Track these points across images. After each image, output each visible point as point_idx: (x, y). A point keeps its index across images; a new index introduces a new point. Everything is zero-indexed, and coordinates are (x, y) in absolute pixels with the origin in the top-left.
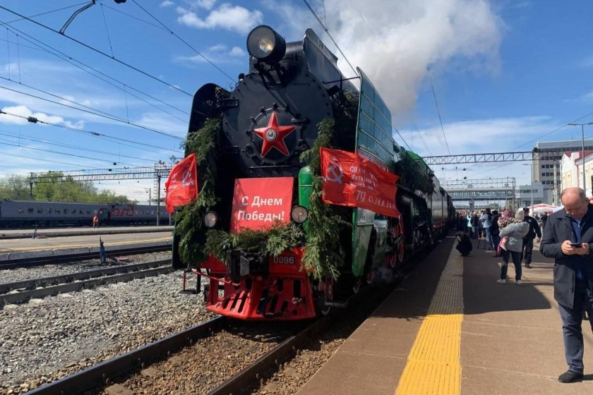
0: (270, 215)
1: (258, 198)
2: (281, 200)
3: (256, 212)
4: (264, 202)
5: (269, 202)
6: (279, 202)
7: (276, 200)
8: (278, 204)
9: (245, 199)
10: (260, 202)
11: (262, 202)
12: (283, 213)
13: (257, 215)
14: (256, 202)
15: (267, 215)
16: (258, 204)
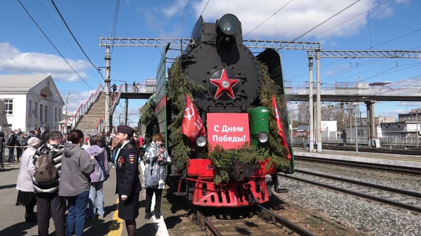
0: (236, 138)
1: (226, 126)
2: (242, 128)
3: (226, 136)
4: (230, 129)
5: (234, 129)
6: (241, 129)
7: (238, 128)
8: (240, 131)
9: (216, 127)
10: (228, 129)
11: (229, 129)
12: (245, 136)
13: (227, 138)
14: (225, 129)
15: (234, 138)
16: (226, 130)
